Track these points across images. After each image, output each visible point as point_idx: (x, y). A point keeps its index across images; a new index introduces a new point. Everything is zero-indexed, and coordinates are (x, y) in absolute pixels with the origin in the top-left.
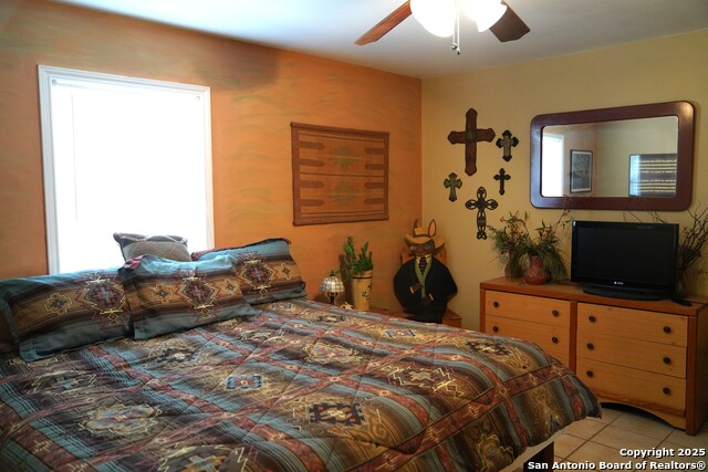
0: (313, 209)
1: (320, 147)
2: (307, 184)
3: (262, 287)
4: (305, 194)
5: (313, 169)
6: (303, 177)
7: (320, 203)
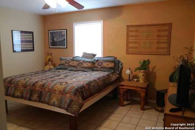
0: (133, 50)
1: (137, 31)
2: (131, 42)
3: (99, 67)
4: (130, 45)
5: (134, 38)
6: (130, 40)
7: (136, 48)
